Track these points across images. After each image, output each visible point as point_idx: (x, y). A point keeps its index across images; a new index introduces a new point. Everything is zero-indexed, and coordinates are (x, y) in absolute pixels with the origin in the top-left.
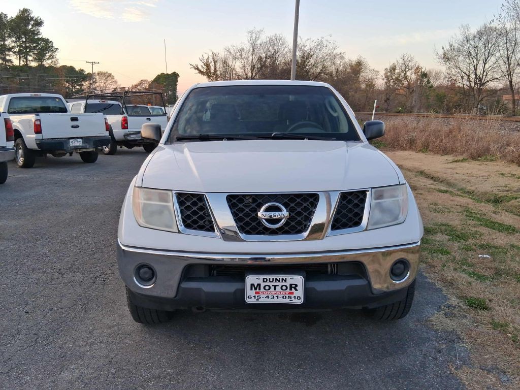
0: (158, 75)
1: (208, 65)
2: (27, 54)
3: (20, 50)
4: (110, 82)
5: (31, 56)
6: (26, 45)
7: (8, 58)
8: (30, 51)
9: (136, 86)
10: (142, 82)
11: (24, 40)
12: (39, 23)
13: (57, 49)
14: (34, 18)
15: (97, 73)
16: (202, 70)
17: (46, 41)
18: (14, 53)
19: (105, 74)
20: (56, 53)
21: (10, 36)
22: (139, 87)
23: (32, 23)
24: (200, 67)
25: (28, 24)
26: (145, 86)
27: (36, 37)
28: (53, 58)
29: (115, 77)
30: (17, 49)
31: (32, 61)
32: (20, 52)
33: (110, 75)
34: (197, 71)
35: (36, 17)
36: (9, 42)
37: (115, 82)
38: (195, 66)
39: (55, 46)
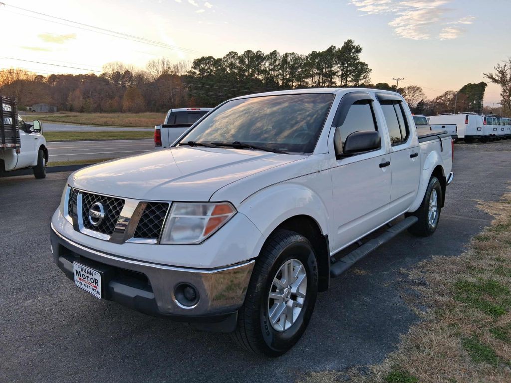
0: (465, 86)
1: (503, 73)
2: (347, 76)
3: (343, 74)
4: (417, 94)
5: (350, 77)
6: (347, 69)
7: (333, 80)
8: (349, 74)
9: (441, 97)
10: (447, 93)
11: (346, 65)
12: (358, 50)
13: (371, 70)
14: (356, 47)
15: (407, 87)
16: (497, 78)
17: (363, 64)
18: (338, 76)
19: (414, 87)
20: (370, 73)
21: (337, 64)
22: (443, 98)
23: (353, 51)
24: (494, 76)
25: (350, 52)
26: (450, 96)
27: (356, 62)
28: (366, 78)
29: (423, 90)
30: (340, 73)
31: (350, 81)
32: (342, 75)
33: (418, 89)
34: (491, 80)
35: (357, 45)
36: (335, 68)
37: (422, 94)
38: (488, 74)
39: (369, 67)
